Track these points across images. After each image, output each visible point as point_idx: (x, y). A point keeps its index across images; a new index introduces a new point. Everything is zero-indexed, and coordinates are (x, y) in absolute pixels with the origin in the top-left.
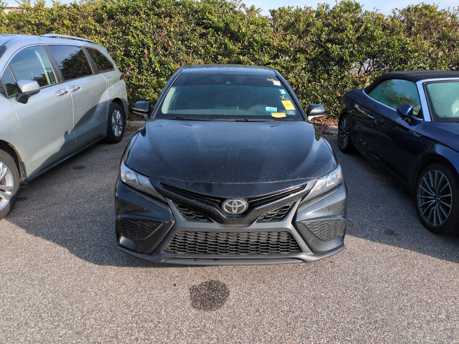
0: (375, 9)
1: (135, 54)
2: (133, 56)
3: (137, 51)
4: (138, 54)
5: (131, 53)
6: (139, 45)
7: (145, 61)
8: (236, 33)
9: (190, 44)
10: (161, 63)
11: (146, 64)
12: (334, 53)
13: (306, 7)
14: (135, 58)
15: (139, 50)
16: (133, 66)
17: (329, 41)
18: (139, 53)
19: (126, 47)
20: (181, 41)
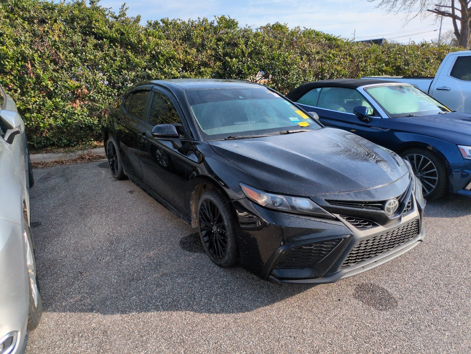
0: (248, 26)
2: (10, 72)
3: (15, 65)
4: (17, 69)
6: (18, 58)
7: (30, 78)
8: (136, 44)
9: (86, 57)
10: (54, 80)
11: (31, 82)
12: (234, 66)
13: (191, 20)
14: (12, 75)
15: (18, 64)
16: (13, 85)
17: (226, 54)
18: (19, 68)
20: (73, 52)
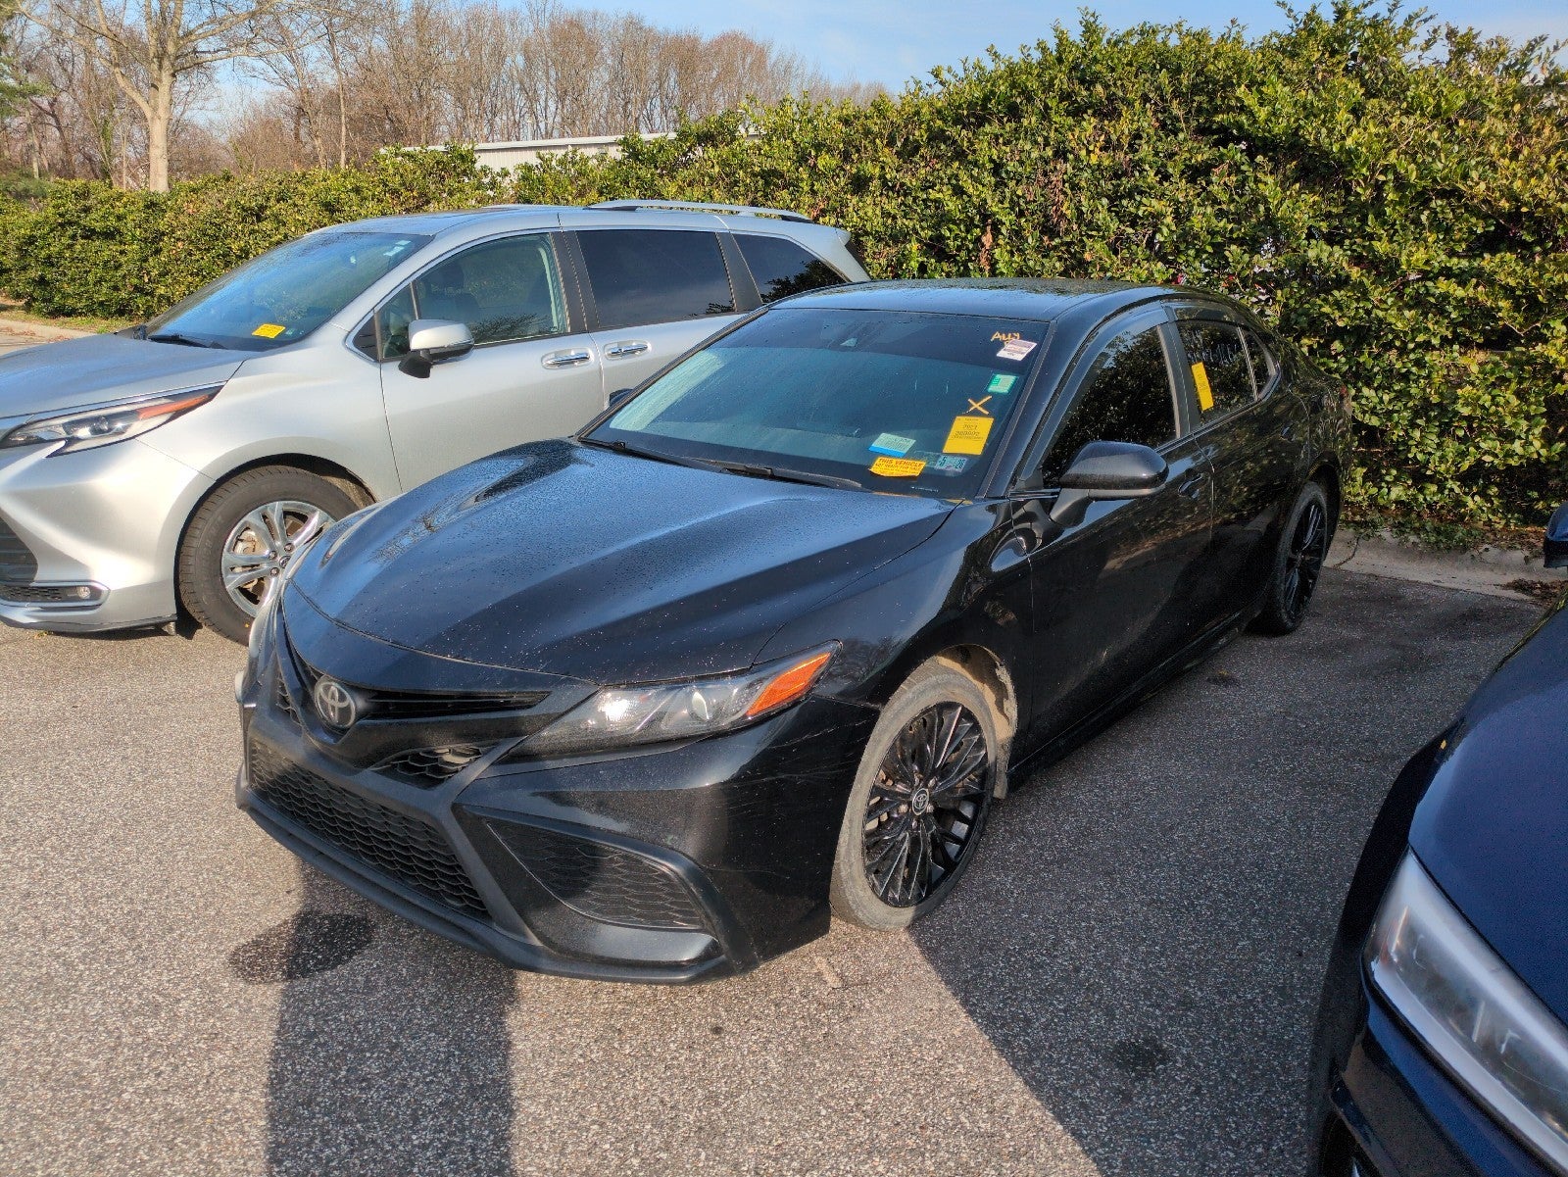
1: (959, 249)
2: (954, 256)
3: (965, 238)
4: (968, 249)
5: (948, 245)
6: (972, 219)
9: (1138, 208)
15: (971, 235)
18: (971, 246)
19: (936, 227)
